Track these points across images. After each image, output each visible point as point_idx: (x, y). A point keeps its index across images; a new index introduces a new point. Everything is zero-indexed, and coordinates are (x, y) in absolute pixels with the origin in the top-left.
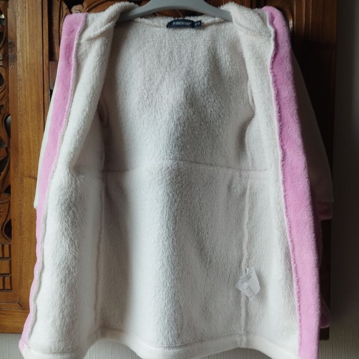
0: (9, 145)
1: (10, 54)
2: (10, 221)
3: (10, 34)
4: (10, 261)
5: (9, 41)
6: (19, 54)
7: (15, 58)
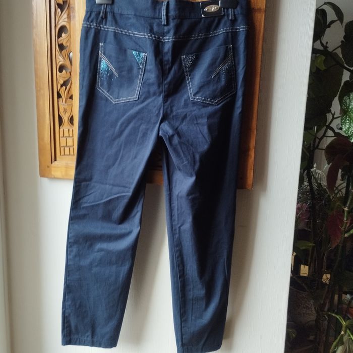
1: (71, 14)
2: (72, 116)
3: (71, 2)
4: (73, 139)
5: (71, 6)
6: (77, 15)
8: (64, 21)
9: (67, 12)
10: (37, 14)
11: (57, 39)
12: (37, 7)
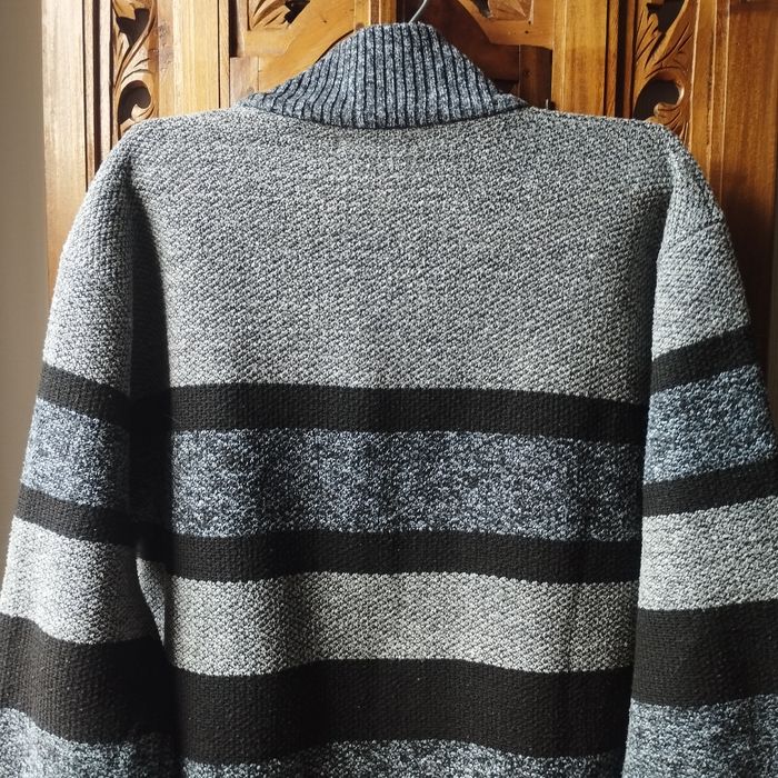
1: (161, 48)
3: (161, 10)
5: (160, 23)
6: (177, 49)
7: (170, 54)
8: (139, 70)
9: (147, 42)
10: (55, 51)
11: (115, 122)
12: (55, 29)
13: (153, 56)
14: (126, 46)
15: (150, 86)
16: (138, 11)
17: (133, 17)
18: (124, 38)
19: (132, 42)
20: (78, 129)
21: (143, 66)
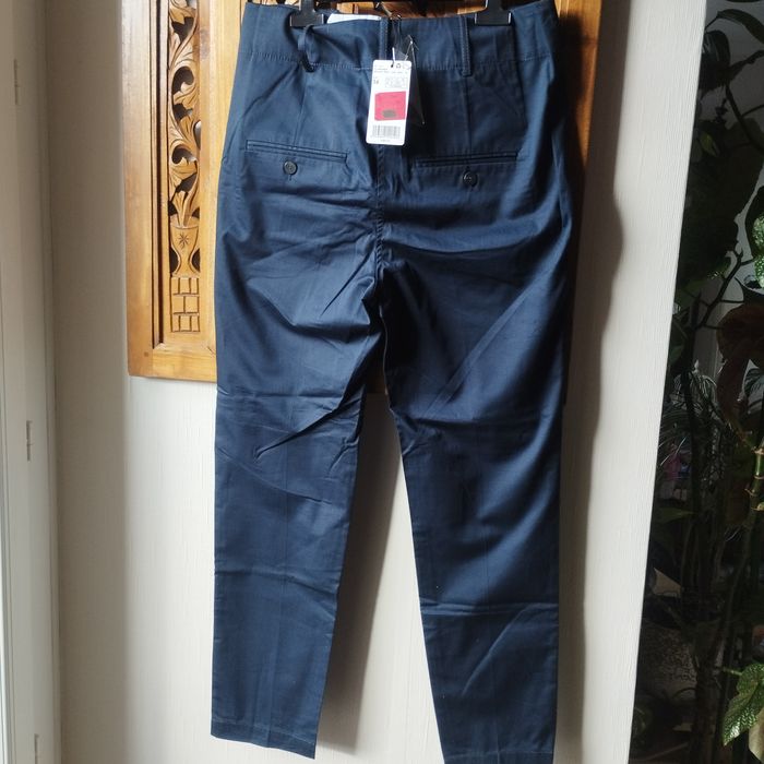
0: (198, 158)
1: (201, 45)
2: (198, 252)
3: (201, 19)
4: (198, 298)
5: (201, 29)
6: (212, 46)
7: (207, 50)
8: (187, 59)
9: (192, 40)
10: (131, 44)
11: (170, 94)
12: (131, 29)
13: (196, 50)
14: (178, 42)
15: (193, 71)
16: (186, 19)
17: (183, 22)
18: (176, 37)
19: (182, 39)
20: (146, 98)
21: (190, 56)
